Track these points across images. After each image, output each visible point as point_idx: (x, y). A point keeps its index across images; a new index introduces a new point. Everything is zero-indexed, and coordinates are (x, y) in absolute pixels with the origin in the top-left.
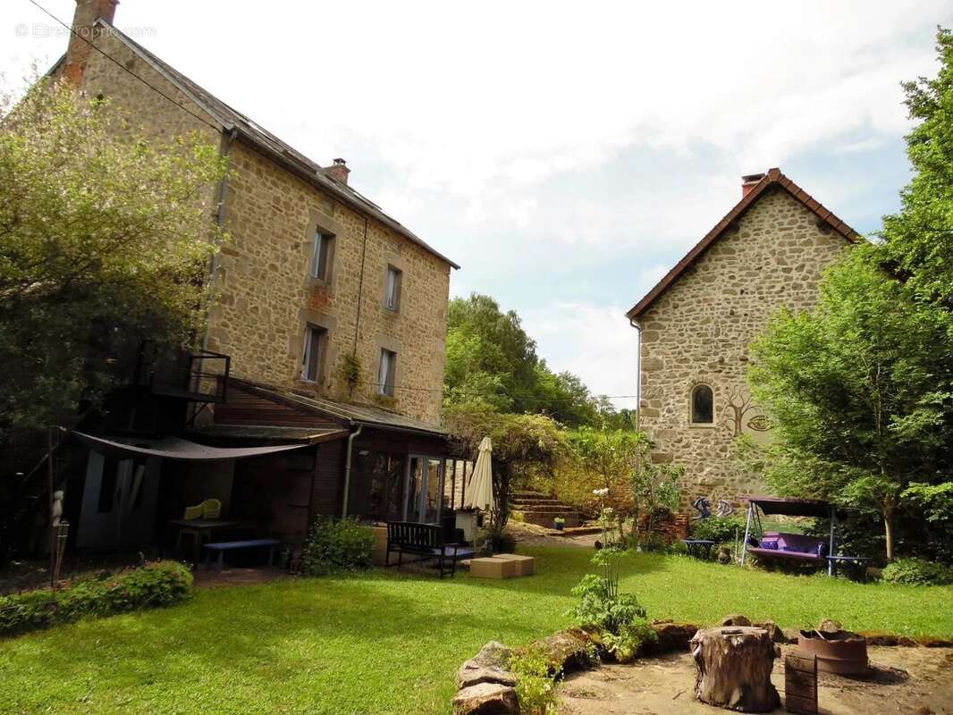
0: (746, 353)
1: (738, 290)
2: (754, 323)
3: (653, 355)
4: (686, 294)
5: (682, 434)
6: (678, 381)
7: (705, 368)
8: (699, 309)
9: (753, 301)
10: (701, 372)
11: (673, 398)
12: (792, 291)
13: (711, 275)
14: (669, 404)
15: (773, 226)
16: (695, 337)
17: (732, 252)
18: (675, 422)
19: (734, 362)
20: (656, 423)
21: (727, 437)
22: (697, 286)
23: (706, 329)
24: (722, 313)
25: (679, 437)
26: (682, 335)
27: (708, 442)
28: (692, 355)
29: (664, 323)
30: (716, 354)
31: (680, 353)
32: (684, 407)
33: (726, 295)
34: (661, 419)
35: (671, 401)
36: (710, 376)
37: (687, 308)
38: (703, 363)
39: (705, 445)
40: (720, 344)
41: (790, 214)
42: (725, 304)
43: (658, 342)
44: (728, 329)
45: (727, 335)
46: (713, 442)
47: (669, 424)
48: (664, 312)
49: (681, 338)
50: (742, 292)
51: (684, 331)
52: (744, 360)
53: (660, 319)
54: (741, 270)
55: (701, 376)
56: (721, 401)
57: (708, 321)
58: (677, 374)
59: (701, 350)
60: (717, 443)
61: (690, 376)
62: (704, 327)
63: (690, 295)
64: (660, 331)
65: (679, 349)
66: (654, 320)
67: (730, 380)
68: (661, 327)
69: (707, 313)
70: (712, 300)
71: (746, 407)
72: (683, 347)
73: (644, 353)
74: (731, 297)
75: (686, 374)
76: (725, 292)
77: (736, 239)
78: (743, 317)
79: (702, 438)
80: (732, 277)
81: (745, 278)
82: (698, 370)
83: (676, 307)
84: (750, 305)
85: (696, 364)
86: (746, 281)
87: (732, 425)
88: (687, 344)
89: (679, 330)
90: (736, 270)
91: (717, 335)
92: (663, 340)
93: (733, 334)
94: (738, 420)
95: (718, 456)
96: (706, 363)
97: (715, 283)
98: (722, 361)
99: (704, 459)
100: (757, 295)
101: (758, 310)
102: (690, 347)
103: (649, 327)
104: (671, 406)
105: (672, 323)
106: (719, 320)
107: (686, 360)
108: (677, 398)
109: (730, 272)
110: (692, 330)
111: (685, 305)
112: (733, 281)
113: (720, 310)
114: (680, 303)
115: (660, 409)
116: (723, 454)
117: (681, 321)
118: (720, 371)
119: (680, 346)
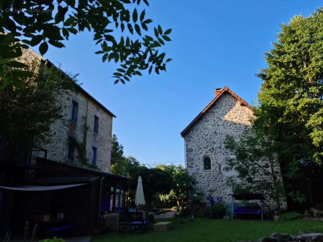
0: (221, 145)
1: (216, 125)
2: (222, 136)
3: (189, 147)
4: (200, 126)
5: (201, 174)
6: (199, 155)
7: (208, 151)
8: (204, 131)
9: (222, 128)
10: (206, 152)
12: (234, 125)
13: (207, 120)
14: (196, 163)
15: (226, 104)
16: (203, 141)
17: (214, 112)
18: (198, 169)
19: (217, 149)
20: (192, 170)
21: (217, 174)
22: (203, 124)
23: (207, 138)
24: (212, 133)
25: (200, 175)
26: (199, 140)
27: (210, 176)
28: (203, 147)
29: (193, 136)
30: (211, 146)
31: (199, 146)
32: (201, 164)
33: (213, 127)
34: (193, 169)
35: (197, 162)
36: (209, 153)
37: (201, 131)
38: (206, 149)
39: (209, 177)
40: (212, 143)
41: (231, 101)
42: (212, 129)
43: (191, 142)
44: (214, 138)
45: (214, 140)
46: (212, 176)
47: (196, 171)
48: (193, 132)
49: (199, 141)
50: (218, 125)
51: (200, 139)
52: (220, 148)
53: (192, 135)
54: (217, 118)
55: (206, 153)
56: (214, 162)
57: (207, 135)
58: (198, 153)
59: (205, 145)
60: (213, 177)
61: (203, 154)
62: (206, 137)
63: (201, 127)
64: (191, 139)
65: (199, 145)
66: (189, 135)
67: (216, 155)
68: (192, 137)
69: (207, 133)
70: (208, 128)
71: (222, 163)
72: (200, 144)
73: (187, 146)
74: (214, 127)
75: (201, 153)
76: (212, 125)
77: (215, 108)
78: (219, 134)
79: (208, 175)
80: (214, 121)
81: (218, 121)
82: (205, 152)
83: (196, 130)
84: (221, 130)
85: (204, 150)
86: (219, 122)
87: (218, 170)
88: (201, 143)
89: (198, 138)
90: (215, 118)
91: (211, 140)
92: (193, 142)
93: (216, 139)
94: (220, 168)
95: (214, 181)
96: (208, 149)
97: (209, 122)
98: (213, 148)
99: (210, 182)
100: (222, 126)
101: (223, 131)
102: (202, 144)
103: (188, 137)
104: (197, 164)
105: (196, 136)
106: (211, 135)
107: (201, 148)
108: (199, 161)
109: (214, 119)
110: (202, 138)
111: (200, 130)
112: (215, 122)
113: (211, 132)
114: (198, 129)
115: (193, 165)
116: (216, 180)
117: (199, 135)
118: (212, 152)
119: (199, 143)
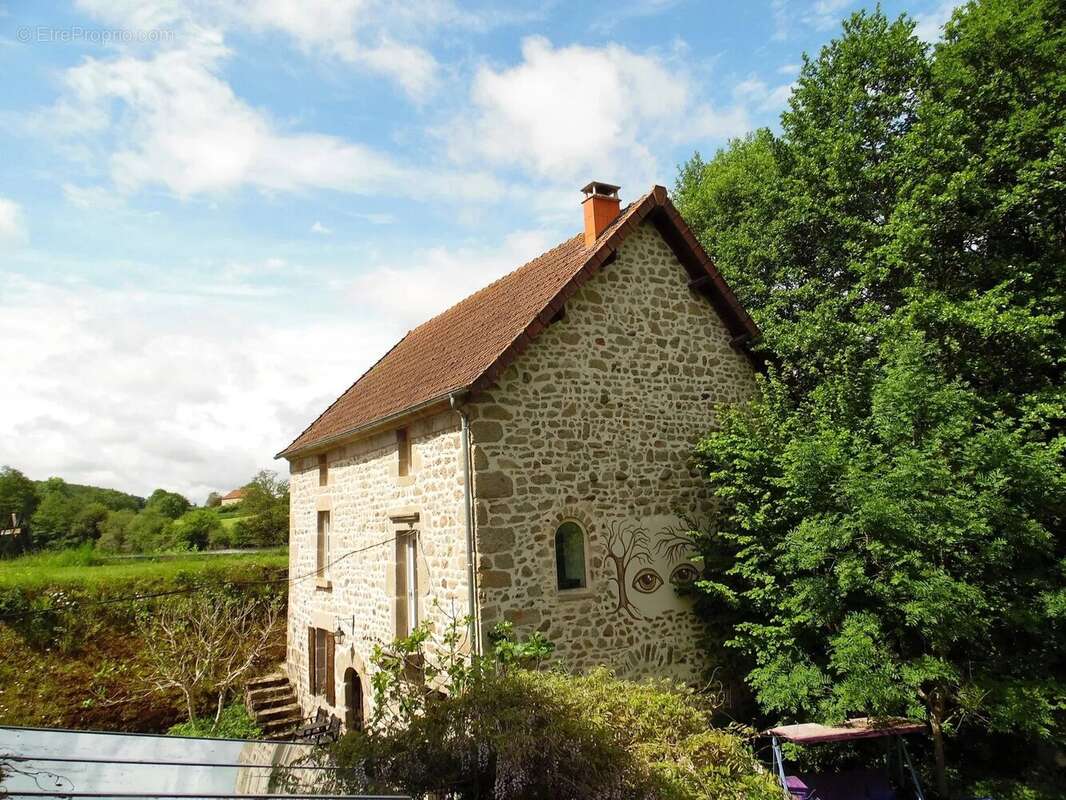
0: (624, 466)
1: (609, 363)
2: (631, 420)
3: (493, 467)
4: (544, 360)
5: (549, 613)
6: (538, 516)
7: (574, 493)
8: (559, 388)
9: (628, 385)
10: (569, 500)
11: (531, 547)
12: (669, 376)
13: (572, 332)
14: (525, 560)
15: (642, 272)
16: (556, 438)
17: (596, 298)
18: (535, 591)
19: (609, 482)
20: (506, 598)
21: (611, 610)
22: (557, 349)
23: (571, 425)
24: (591, 399)
25: (544, 619)
26: (537, 432)
27: (587, 622)
28: (554, 469)
29: (511, 409)
30: (586, 468)
31: (537, 465)
32: (549, 564)
33: (595, 370)
34: (513, 591)
35: (527, 554)
36: (580, 506)
37: (544, 384)
38: (567, 482)
39: (584, 629)
40: (591, 452)
41: (661, 259)
42: (593, 384)
43: (502, 443)
44: (599, 426)
45: (598, 437)
46: (593, 621)
47: (527, 598)
48: (510, 388)
49: (536, 438)
50: (614, 366)
51: (540, 426)
52: (621, 478)
53: (503, 400)
54: (611, 330)
55: (569, 506)
56: (598, 549)
57: (571, 411)
58: (535, 504)
59: (566, 462)
60: (598, 623)
61: (554, 508)
62: (568, 420)
63: (545, 362)
64: (503, 423)
65: (536, 458)
66: (494, 401)
67: (605, 512)
68: (506, 416)
69: (570, 398)
70: (577, 375)
71: (628, 554)
72: (541, 454)
73: (482, 462)
74: (601, 374)
75: (548, 504)
76: (593, 364)
77: (602, 281)
78: (617, 409)
79: (579, 616)
80: (601, 342)
81: (616, 345)
82: (564, 496)
83: (527, 379)
84: (625, 390)
85: (559, 486)
86: (617, 350)
87: (614, 587)
88: (544, 450)
89: (534, 424)
90: (604, 330)
91: (586, 436)
92: (509, 440)
93: (606, 437)
94: (621, 580)
95: (602, 644)
96: (574, 484)
97: (580, 346)
98: (594, 479)
99: (584, 654)
100: (630, 374)
101: (635, 399)
102: (550, 454)
103: (486, 413)
104: (528, 563)
105: (523, 409)
106: (588, 411)
107: (546, 479)
108: (537, 549)
109: (598, 332)
110: (552, 424)
111: (539, 379)
112: (602, 348)
113: (588, 394)
114: (534, 375)
115: (510, 571)
116: (608, 639)
117: (536, 407)
118: (592, 498)
119: (537, 451)
